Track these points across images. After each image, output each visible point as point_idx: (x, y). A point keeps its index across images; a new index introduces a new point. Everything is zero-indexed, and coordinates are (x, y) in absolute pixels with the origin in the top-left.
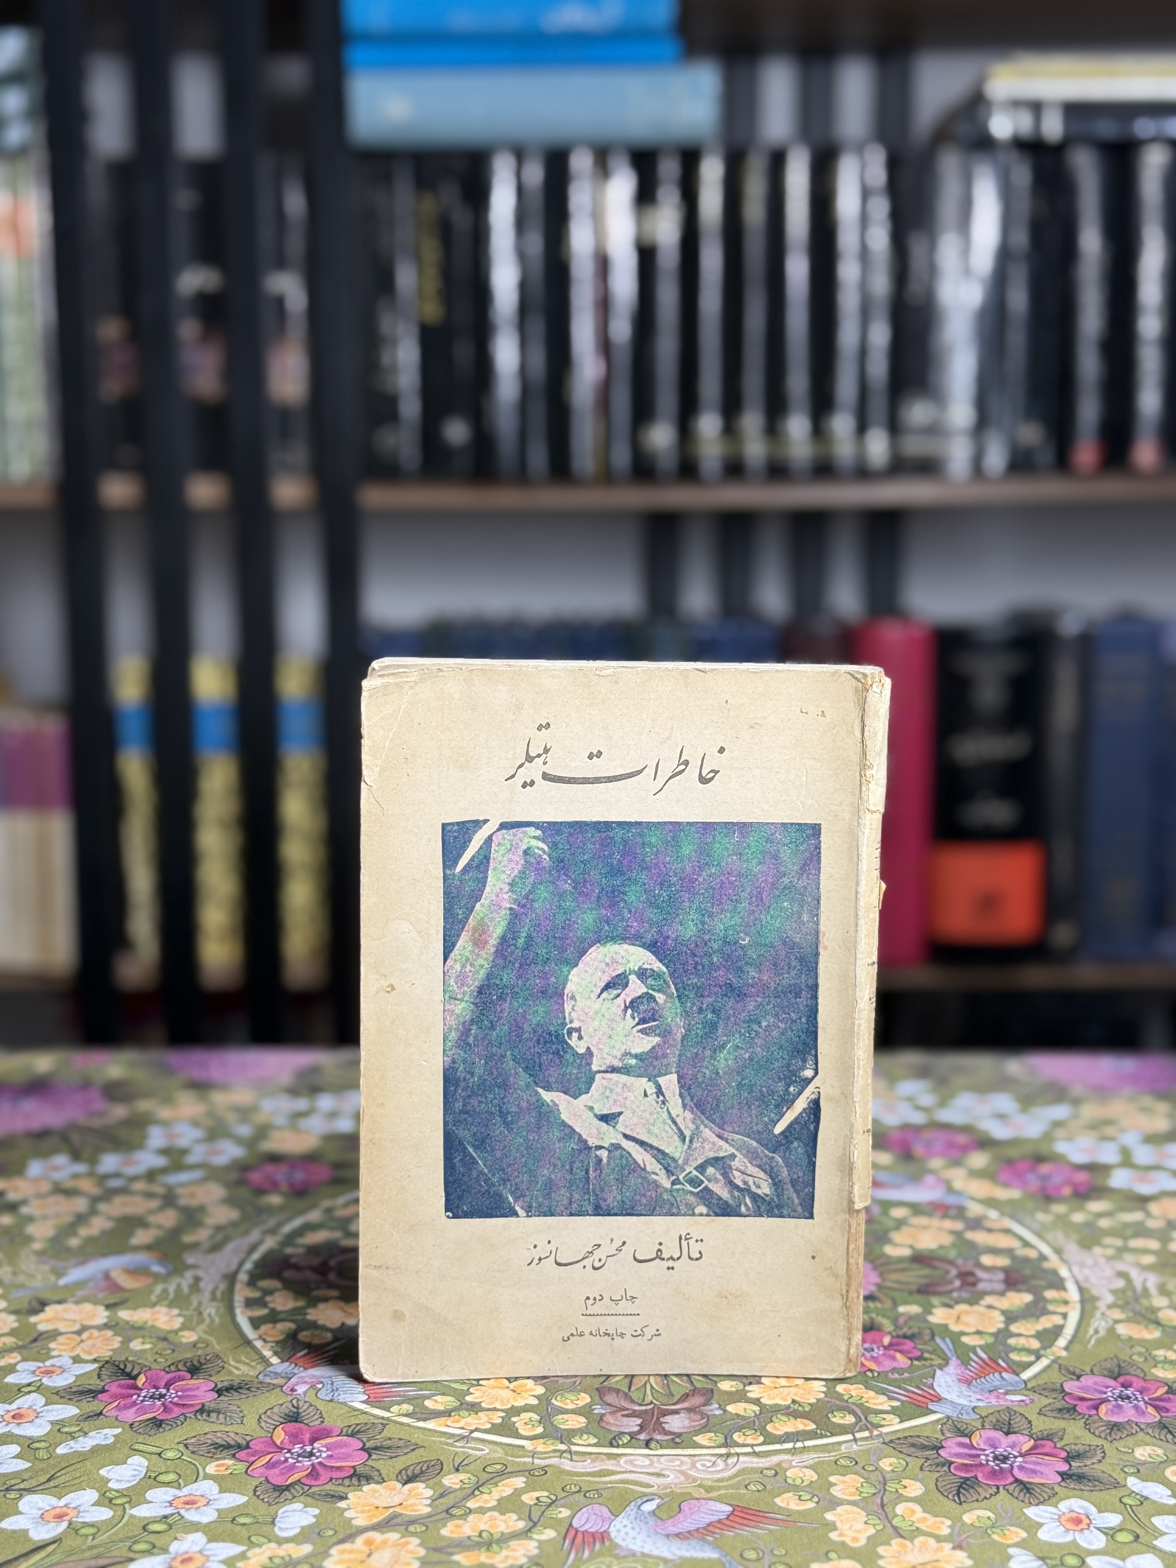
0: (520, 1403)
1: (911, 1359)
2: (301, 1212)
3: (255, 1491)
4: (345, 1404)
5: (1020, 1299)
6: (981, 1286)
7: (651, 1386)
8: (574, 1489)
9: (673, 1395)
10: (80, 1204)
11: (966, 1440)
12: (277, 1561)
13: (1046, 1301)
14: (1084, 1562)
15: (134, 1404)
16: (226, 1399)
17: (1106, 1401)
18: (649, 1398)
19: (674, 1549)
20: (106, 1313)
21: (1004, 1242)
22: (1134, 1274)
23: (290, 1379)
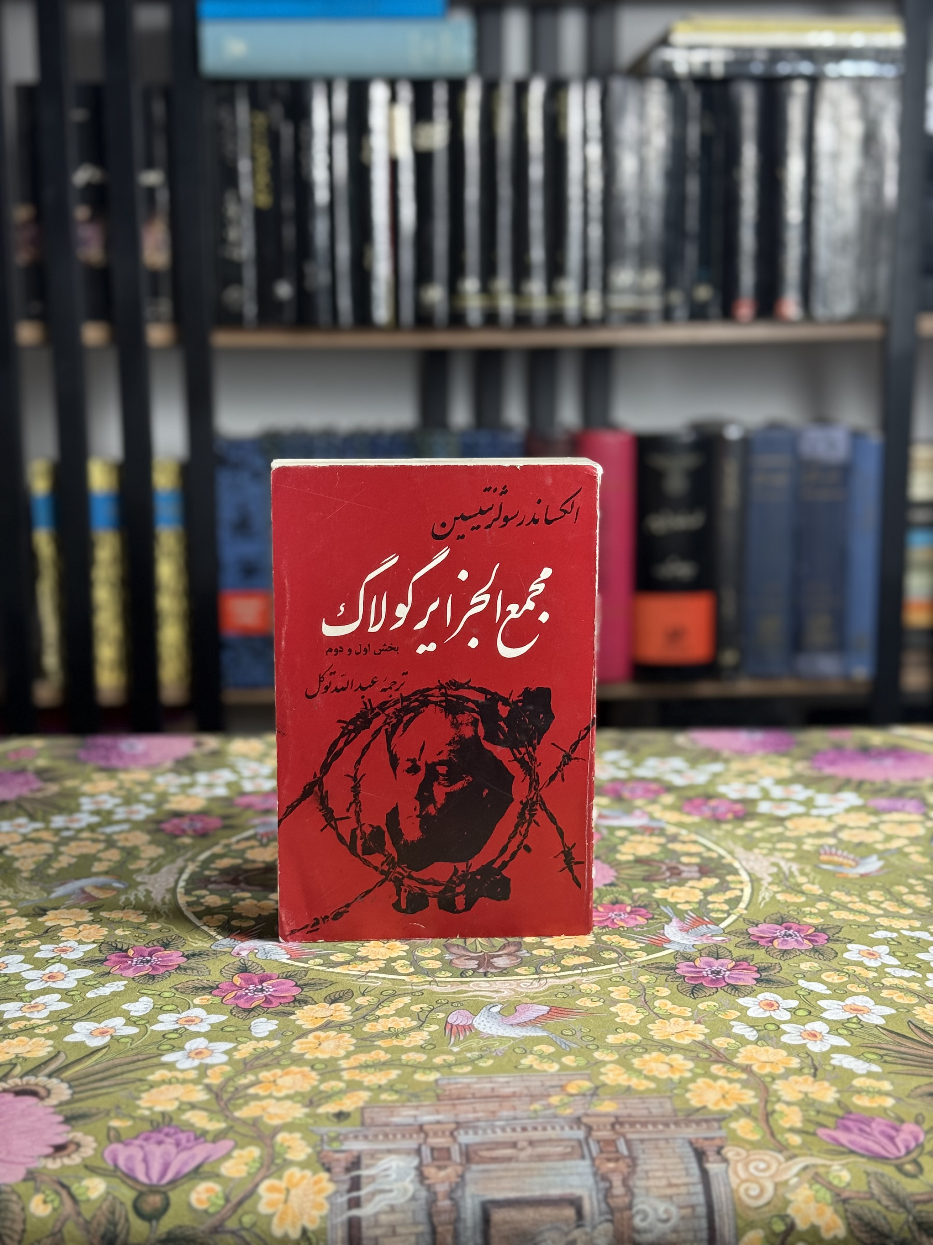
0: (394, 955)
1: (647, 919)
2: (209, 848)
3: (231, 1013)
4: (276, 960)
5: (711, 882)
6: (684, 875)
7: (480, 943)
8: (443, 1002)
9: (494, 947)
10: (48, 848)
11: (692, 963)
12: (259, 1050)
13: (728, 882)
14: (779, 1028)
15: (131, 966)
16: (194, 961)
17: (777, 938)
18: (480, 949)
19: (517, 1032)
20: (91, 914)
21: (694, 849)
22: (782, 864)
23: (234, 948)
